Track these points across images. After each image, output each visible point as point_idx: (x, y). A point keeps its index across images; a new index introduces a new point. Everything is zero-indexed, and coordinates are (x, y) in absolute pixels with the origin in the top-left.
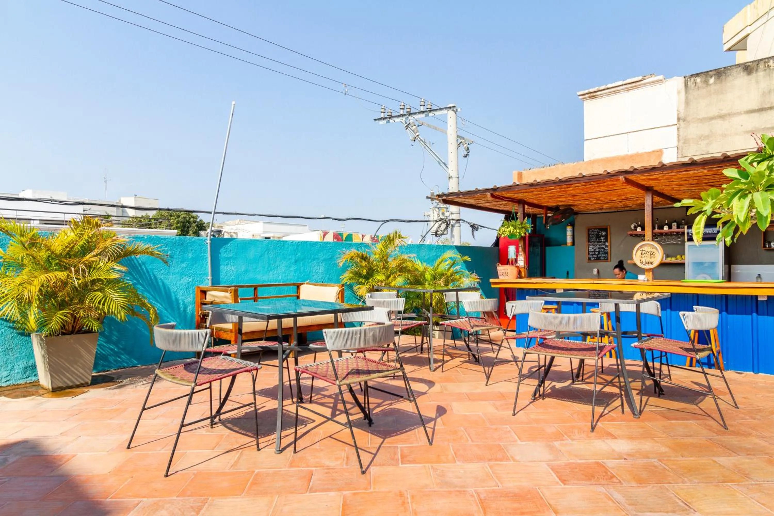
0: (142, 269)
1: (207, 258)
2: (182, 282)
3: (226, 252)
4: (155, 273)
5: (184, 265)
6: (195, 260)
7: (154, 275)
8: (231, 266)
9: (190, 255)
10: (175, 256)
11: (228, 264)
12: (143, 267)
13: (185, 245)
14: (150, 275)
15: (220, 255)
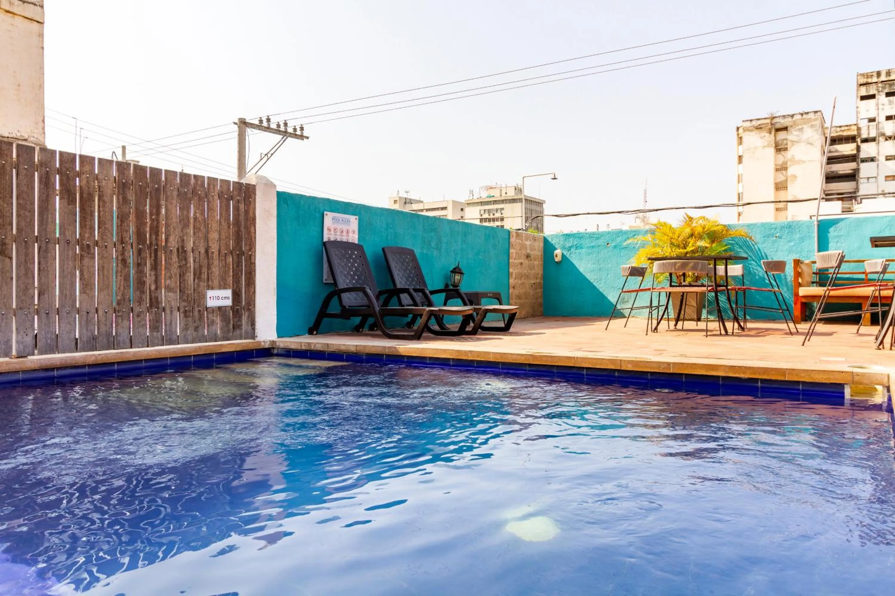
0: (755, 248)
1: (814, 237)
2: (789, 258)
3: (835, 231)
4: (766, 251)
5: (792, 244)
6: (802, 239)
7: (765, 254)
8: (842, 243)
9: (798, 236)
10: (783, 237)
11: (838, 242)
12: (756, 246)
13: (793, 227)
14: (761, 253)
15: (828, 234)
